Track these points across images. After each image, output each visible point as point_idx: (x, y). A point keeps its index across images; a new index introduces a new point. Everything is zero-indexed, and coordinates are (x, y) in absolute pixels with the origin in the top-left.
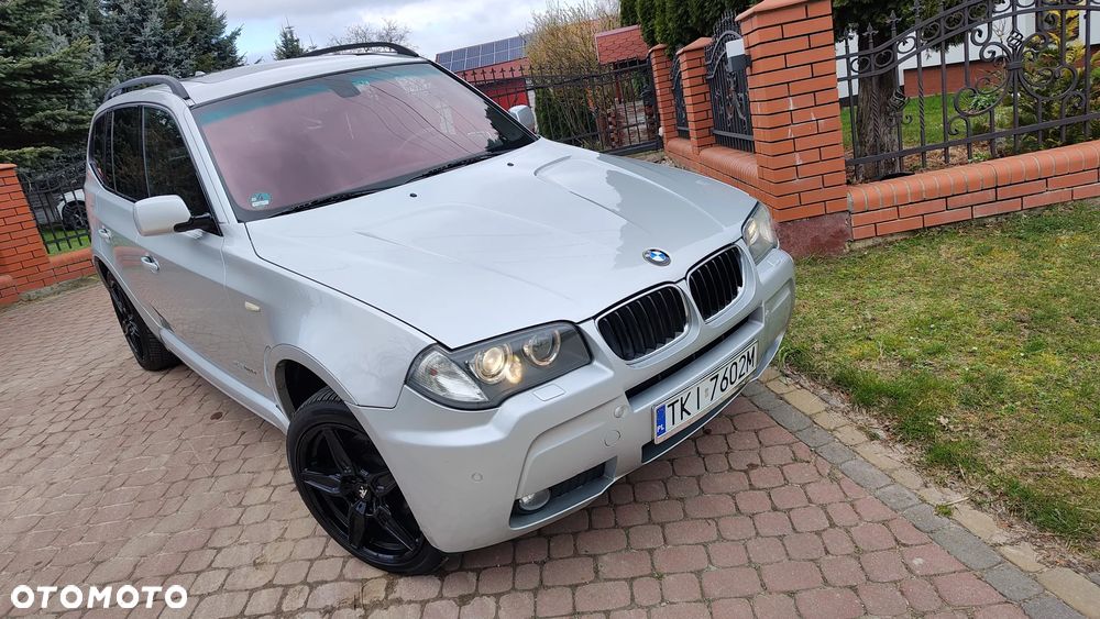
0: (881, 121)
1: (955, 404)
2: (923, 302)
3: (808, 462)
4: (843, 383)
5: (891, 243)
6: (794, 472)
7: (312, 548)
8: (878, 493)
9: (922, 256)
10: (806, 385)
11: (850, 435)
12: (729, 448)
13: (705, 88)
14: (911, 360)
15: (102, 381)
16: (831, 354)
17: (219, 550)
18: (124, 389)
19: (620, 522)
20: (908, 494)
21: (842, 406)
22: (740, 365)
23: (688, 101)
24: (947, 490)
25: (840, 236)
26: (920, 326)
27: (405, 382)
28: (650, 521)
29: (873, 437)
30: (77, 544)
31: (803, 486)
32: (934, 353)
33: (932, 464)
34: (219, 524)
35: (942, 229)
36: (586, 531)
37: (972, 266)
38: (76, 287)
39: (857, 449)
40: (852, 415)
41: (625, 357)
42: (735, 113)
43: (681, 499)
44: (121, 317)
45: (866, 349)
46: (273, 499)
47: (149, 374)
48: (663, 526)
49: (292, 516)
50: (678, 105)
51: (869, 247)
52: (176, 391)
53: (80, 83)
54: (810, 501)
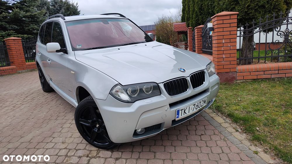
0: (248, 51)
1: (262, 125)
2: (255, 98)
3: (218, 135)
4: (230, 116)
5: (247, 82)
6: (214, 137)
7: (79, 140)
8: (237, 145)
9: (256, 86)
10: (220, 115)
11: (231, 129)
12: (196, 129)
13: (201, 38)
14: (250, 112)
15: (33, 93)
16: (228, 108)
17: (54, 138)
18: (38, 96)
19: (163, 144)
20: (246, 147)
21: (229, 122)
22: (202, 103)
23: (196, 41)
24: (257, 147)
25: (234, 78)
26: (253, 103)
27: (109, 94)
28: (172, 145)
29: (237, 131)
30: (18, 132)
31: (216, 141)
32: (257, 111)
33: (253, 140)
34: (55, 131)
35: (262, 80)
36: (154, 145)
37: (270, 90)
38: (31, 71)
39: (232, 134)
40: (232, 124)
41: (170, 95)
42: (208, 45)
43: (181, 141)
44: (40, 77)
45: (238, 108)
46: (71, 127)
47: (45, 93)
48: (175, 147)
49: (75, 132)
50: (193, 43)
51: (241, 82)
52: (51, 98)
53: (41, 21)
54: (217, 145)
